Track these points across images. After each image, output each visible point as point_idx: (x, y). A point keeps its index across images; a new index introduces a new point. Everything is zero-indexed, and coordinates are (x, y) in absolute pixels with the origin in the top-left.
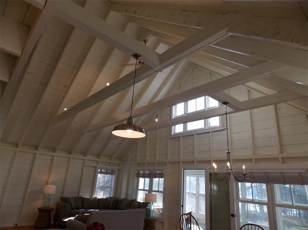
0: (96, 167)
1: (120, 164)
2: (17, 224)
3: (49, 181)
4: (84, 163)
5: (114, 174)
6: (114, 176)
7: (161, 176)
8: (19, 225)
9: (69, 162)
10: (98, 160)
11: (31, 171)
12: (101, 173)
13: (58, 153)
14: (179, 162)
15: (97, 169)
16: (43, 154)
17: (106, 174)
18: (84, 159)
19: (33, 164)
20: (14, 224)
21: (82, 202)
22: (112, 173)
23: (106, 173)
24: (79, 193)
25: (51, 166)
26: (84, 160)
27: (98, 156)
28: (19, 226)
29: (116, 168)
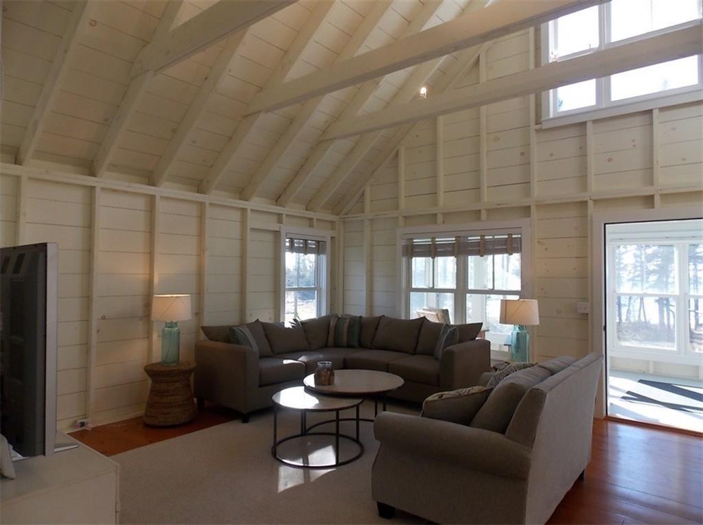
0: (277, 234)
1: (332, 222)
2: (82, 424)
3: (156, 280)
4: (243, 222)
5: (323, 253)
6: (324, 258)
7: (508, 247)
8: (90, 426)
9: (201, 218)
10: (278, 209)
11: (89, 251)
12: (292, 248)
13: (165, 189)
14: (586, 202)
15: (282, 240)
16: (115, 191)
17: (306, 253)
18: (241, 206)
19: (90, 226)
20: (74, 425)
21: (266, 335)
22: (319, 249)
23: (305, 250)
24: (242, 311)
25: (151, 232)
26: (243, 210)
27: (278, 199)
28: (93, 429)
29: (325, 234)
